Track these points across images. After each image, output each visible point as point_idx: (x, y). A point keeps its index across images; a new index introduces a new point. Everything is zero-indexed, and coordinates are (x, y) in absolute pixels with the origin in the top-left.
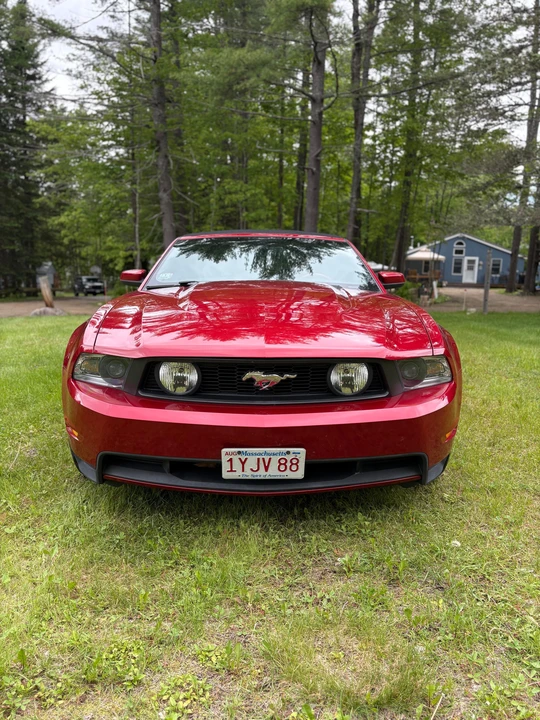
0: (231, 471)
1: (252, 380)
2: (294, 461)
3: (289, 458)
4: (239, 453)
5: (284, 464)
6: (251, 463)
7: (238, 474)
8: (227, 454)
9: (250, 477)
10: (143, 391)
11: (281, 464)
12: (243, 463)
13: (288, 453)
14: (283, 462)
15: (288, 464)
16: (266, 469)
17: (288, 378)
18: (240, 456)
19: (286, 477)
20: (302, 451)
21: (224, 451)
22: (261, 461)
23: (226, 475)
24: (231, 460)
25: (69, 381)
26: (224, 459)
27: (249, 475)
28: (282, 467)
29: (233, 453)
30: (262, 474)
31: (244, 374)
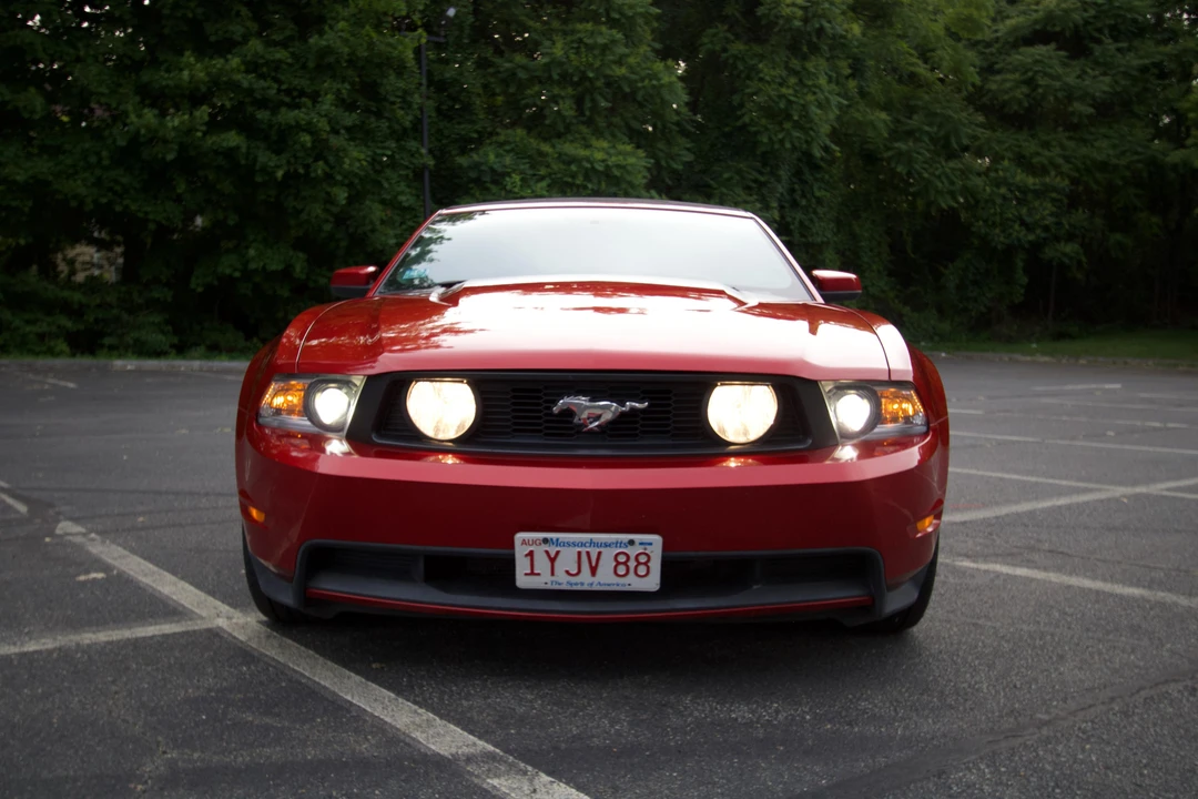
0: (532, 573)
1: (568, 413)
2: (643, 559)
3: (632, 551)
4: (546, 541)
5: (625, 563)
6: (567, 560)
7: (543, 581)
8: (524, 543)
9: (565, 587)
10: (381, 436)
11: (618, 563)
12: (552, 561)
13: (631, 542)
14: (622, 559)
15: (632, 564)
16: (594, 571)
17: (633, 410)
18: (546, 547)
19: (627, 588)
20: (656, 539)
21: (520, 536)
22: (584, 557)
23: (523, 581)
24: (531, 554)
26: (520, 552)
27: (562, 581)
28: (622, 570)
29: (534, 542)
30: (585, 581)
31: (555, 402)
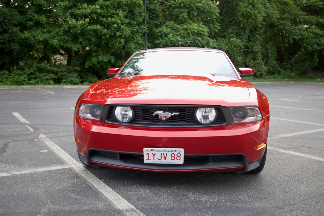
0: (148, 159)
1: (157, 116)
2: (179, 155)
3: (176, 153)
4: (152, 150)
5: (174, 156)
6: (158, 155)
7: (151, 161)
8: (146, 151)
9: (157, 163)
10: (108, 121)
11: (172, 156)
12: (154, 155)
13: (176, 151)
14: (173, 155)
15: (176, 156)
16: (165, 158)
17: (175, 115)
18: (152, 152)
19: (175, 163)
20: (182, 150)
21: (145, 149)
22: (163, 155)
23: (146, 161)
24: (148, 154)
25: (76, 117)
26: (145, 153)
27: (157, 161)
28: (173, 158)
29: (149, 151)
30: (163, 161)
31: (153, 112)
